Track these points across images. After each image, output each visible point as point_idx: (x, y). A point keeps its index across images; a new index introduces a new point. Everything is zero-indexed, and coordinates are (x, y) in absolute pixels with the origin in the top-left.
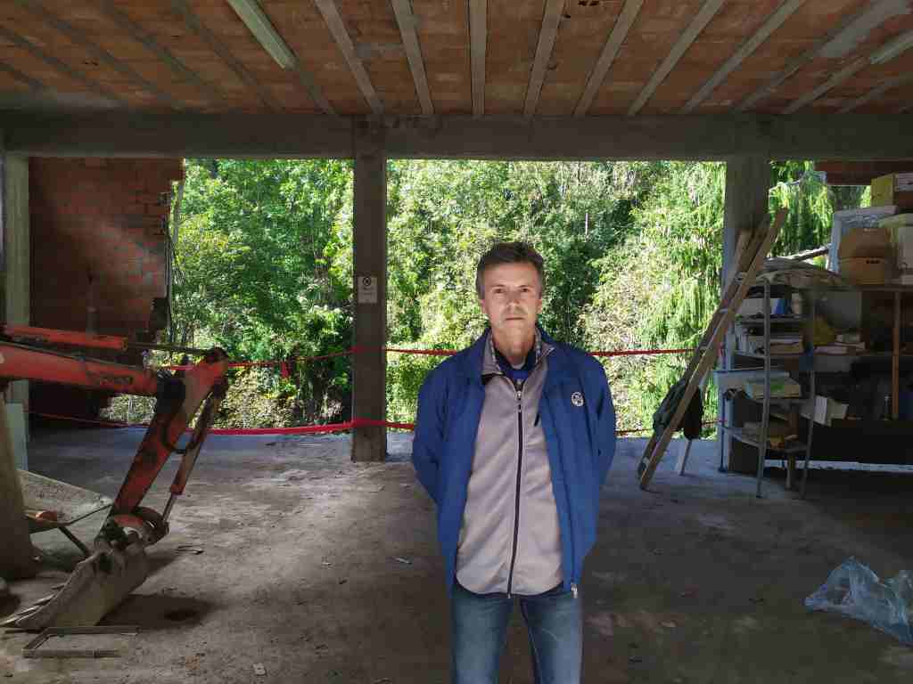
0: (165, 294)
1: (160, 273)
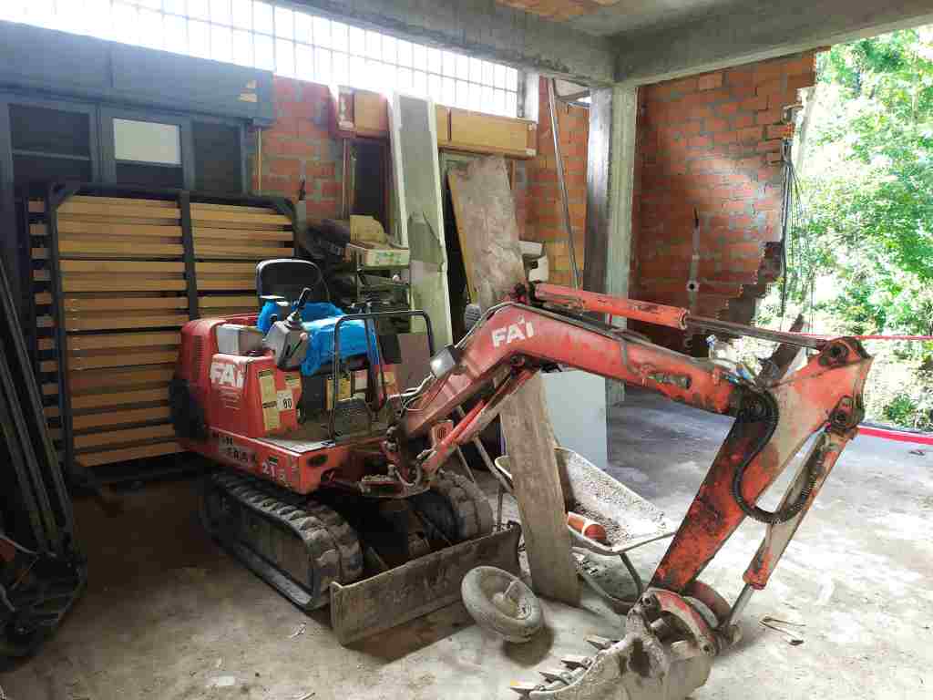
0: (781, 237)
1: (777, 211)
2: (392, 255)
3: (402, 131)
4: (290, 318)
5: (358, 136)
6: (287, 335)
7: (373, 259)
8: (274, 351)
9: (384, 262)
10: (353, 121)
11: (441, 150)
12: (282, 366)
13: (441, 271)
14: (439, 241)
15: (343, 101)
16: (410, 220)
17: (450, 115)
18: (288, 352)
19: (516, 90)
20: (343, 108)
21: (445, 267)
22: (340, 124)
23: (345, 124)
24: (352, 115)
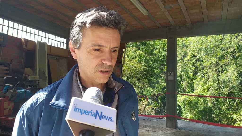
2: (35, 77)
3: (39, 50)
4: (13, 89)
5: (28, 50)
6: (12, 93)
7: (30, 78)
8: (8, 97)
9: (33, 79)
10: (27, 47)
11: (48, 54)
12: (10, 100)
13: (46, 82)
14: (46, 75)
15: (24, 42)
16: (39, 70)
17: (50, 47)
18: (12, 97)
19: (66, 43)
20: (25, 44)
21: (47, 81)
22: (23, 47)
23: (24, 47)
24: (26, 46)
